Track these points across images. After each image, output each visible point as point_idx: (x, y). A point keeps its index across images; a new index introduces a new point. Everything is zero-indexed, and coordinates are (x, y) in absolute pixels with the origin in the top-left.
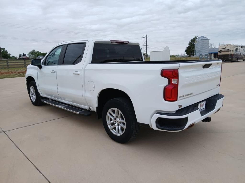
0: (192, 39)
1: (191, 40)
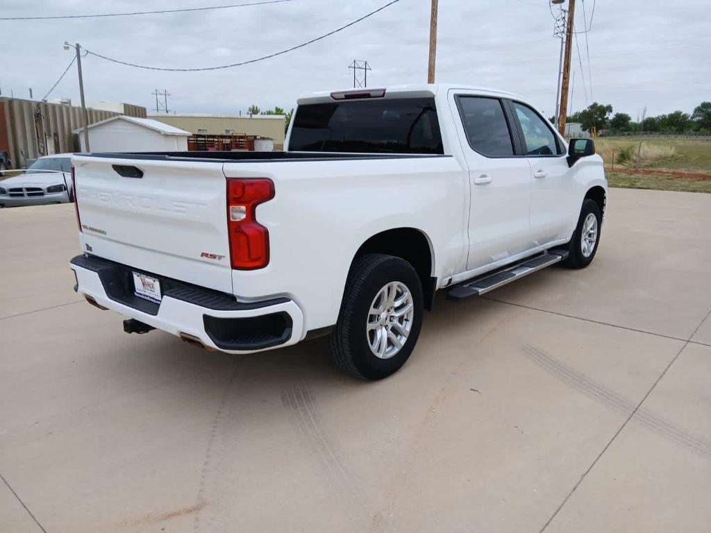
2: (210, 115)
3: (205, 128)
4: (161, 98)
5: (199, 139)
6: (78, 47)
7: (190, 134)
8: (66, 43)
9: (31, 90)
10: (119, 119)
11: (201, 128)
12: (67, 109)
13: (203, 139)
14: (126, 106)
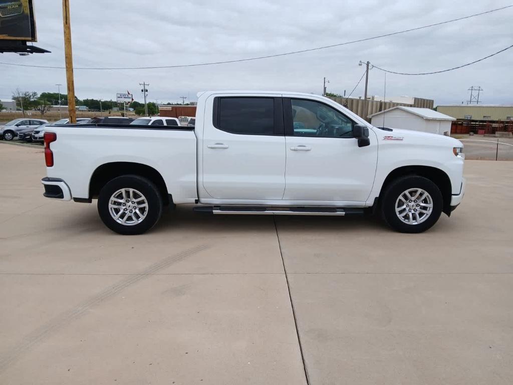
2: (497, 105)
3: (490, 115)
4: (475, 93)
5: (472, 123)
6: (368, 64)
7: (454, 119)
8: (360, 62)
9: (345, 91)
10: (397, 108)
11: (485, 115)
12: (372, 102)
13: (474, 123)
14: (416, 100)
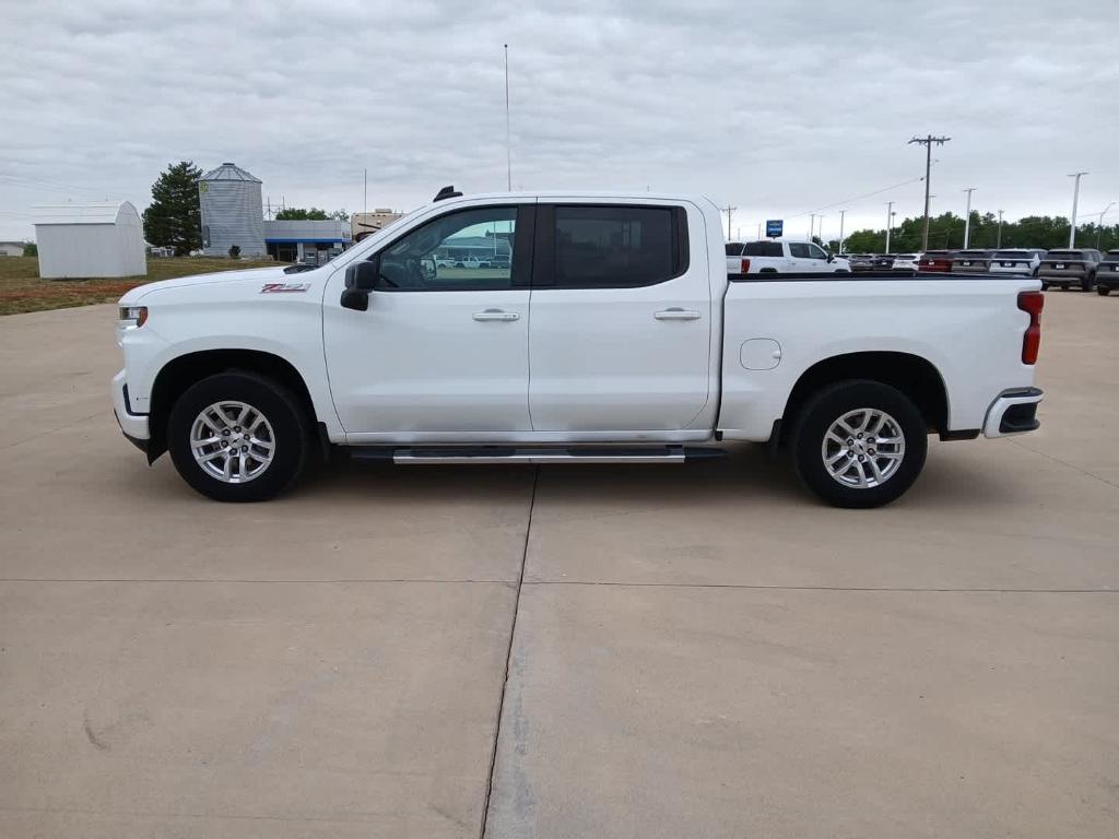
0: (168, 172)
1: (164, 175)
